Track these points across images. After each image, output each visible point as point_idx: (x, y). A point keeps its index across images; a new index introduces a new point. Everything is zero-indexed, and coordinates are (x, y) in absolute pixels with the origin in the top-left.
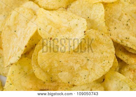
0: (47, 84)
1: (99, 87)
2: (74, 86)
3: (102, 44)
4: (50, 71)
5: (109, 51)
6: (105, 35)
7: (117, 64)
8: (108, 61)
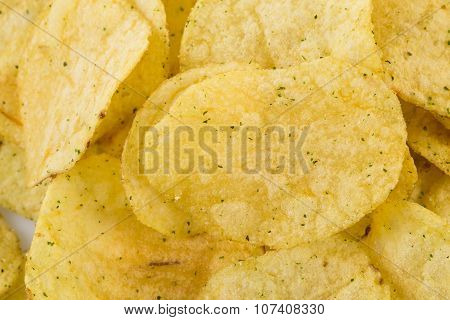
0: (174, 243)
1: (351, 254)
2: (265, 249)
3: (363, 108)
4: (185, 196)
5: (386, 131)
6: (375, 76)
7: (414, 177)
8: (382, 167)
